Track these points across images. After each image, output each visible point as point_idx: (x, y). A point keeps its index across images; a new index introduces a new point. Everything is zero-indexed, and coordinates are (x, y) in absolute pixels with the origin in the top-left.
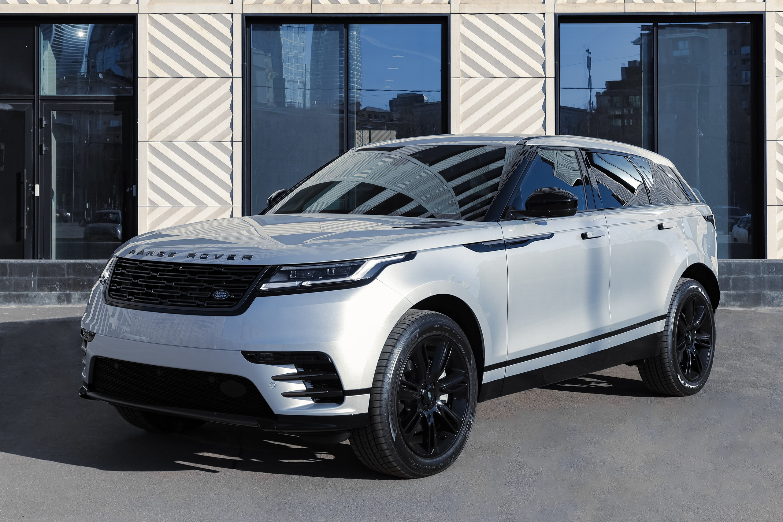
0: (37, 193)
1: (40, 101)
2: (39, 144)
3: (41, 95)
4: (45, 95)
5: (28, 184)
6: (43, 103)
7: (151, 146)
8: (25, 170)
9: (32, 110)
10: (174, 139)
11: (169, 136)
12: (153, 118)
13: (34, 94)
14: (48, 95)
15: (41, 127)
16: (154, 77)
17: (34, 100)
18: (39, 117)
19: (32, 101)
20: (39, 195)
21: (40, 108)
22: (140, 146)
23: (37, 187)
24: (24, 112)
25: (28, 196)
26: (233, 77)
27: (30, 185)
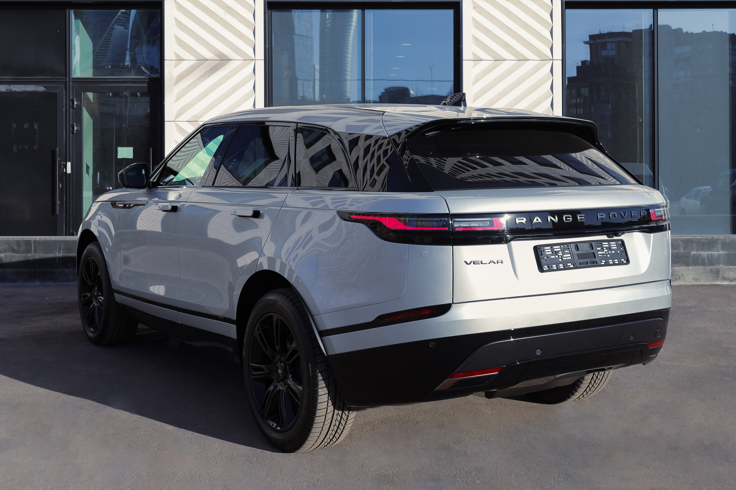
0: (69, 171)
1: (71, 82)
2: (71, 124)
3: (73, 77)
4: (77, 77)
5: (60, 162)
6: (74, 85)
7: (177, 125)
8: (58, 149)
9: (64, 92)
10: (200, 119)
11: (194, 116)
12: (179, 99)
13: (66, 76)
14: (79, 77)
15: (73, 108)
16: (180, 60)
17: (66, 82)
18: (71, 98)
19: (65, 82)
20: (70, 173)
21: (72, 90)
22: (167, 126)
23: (69, 164)
24: (56, 93)
25: (60, 174)
26: (255, 60)
27: (62, 163)
